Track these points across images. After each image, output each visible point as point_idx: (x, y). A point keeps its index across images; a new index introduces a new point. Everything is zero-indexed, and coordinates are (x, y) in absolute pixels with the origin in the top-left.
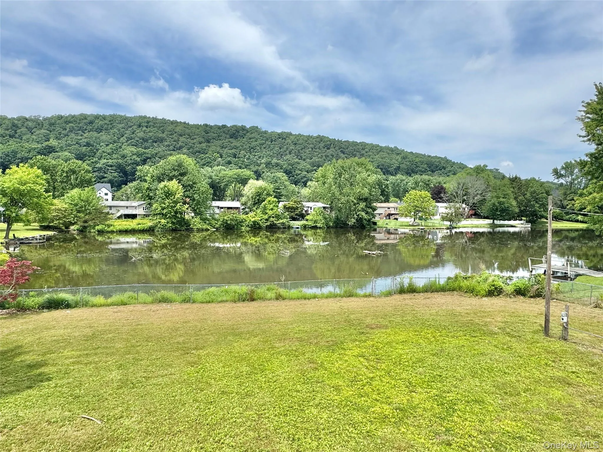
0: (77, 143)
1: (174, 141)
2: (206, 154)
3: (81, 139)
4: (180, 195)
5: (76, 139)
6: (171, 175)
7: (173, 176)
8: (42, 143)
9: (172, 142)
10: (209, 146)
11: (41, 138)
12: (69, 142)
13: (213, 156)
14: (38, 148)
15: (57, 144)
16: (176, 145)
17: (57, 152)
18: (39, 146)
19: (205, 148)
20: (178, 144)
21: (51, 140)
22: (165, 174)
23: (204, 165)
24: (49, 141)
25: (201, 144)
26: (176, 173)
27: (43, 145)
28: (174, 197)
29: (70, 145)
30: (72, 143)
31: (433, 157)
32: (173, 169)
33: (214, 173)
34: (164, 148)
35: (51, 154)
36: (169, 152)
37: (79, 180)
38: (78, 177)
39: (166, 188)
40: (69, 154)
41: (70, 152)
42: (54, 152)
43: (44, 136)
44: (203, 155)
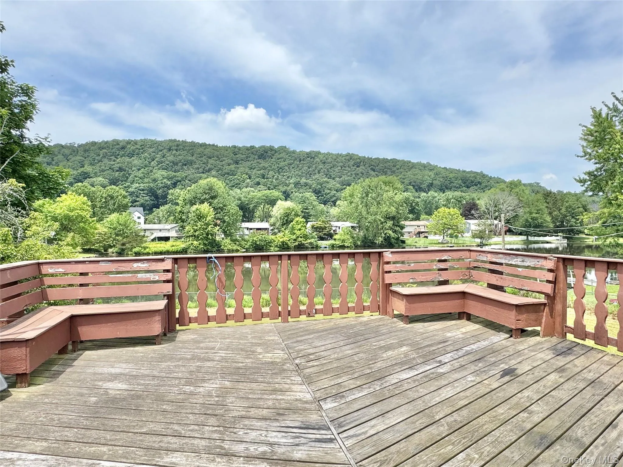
0: (110, 168)
1: (203, 164)
2: (235, 175)
3: (114, 164)
4: (211, 217)
5: (109, 164)
6: (202, 198)
7: (204, 199)
8: (78, 170)
9: (201, 165)
10: (238, 168)
11: (77, 164)
12: (103, 167)
13: (241, 177)
14: (74, 174)
15: (91, 169)
16: (205, 167)
17: (91, 177)
18: (75, 172)
19: (234, 169)
20: (207, 166)
21: (86, 166)
22: (196, 198)
23: (233, 186)
24: (83, 167)
25: (229, 166)
26: (207, 196)
27: (78, 171)
28: (206, 219)
29: (103, 171)
30: (105, 169)
31: (469, 172)
32: (204, 192)
33: (243, 194)
34: (193, 171)
35: (86, 180)
36: (198, 175)
37: (116, 205)
38: (115, 203)
39: (198, 211)
40: (103, 179)
41: (103, 178)
42: (89, 178)
43: (79, 163)
44: (231, 177)
